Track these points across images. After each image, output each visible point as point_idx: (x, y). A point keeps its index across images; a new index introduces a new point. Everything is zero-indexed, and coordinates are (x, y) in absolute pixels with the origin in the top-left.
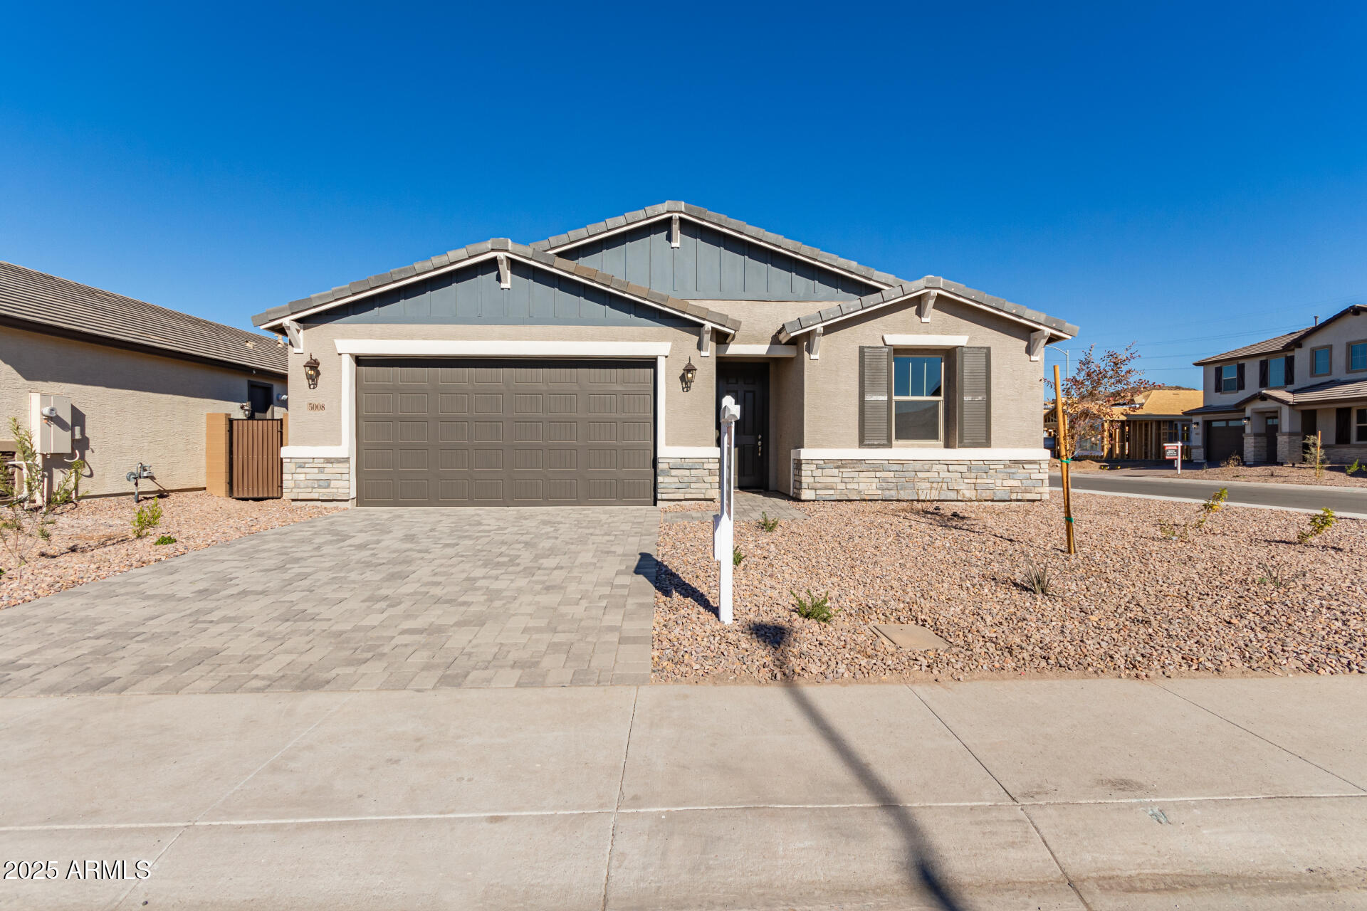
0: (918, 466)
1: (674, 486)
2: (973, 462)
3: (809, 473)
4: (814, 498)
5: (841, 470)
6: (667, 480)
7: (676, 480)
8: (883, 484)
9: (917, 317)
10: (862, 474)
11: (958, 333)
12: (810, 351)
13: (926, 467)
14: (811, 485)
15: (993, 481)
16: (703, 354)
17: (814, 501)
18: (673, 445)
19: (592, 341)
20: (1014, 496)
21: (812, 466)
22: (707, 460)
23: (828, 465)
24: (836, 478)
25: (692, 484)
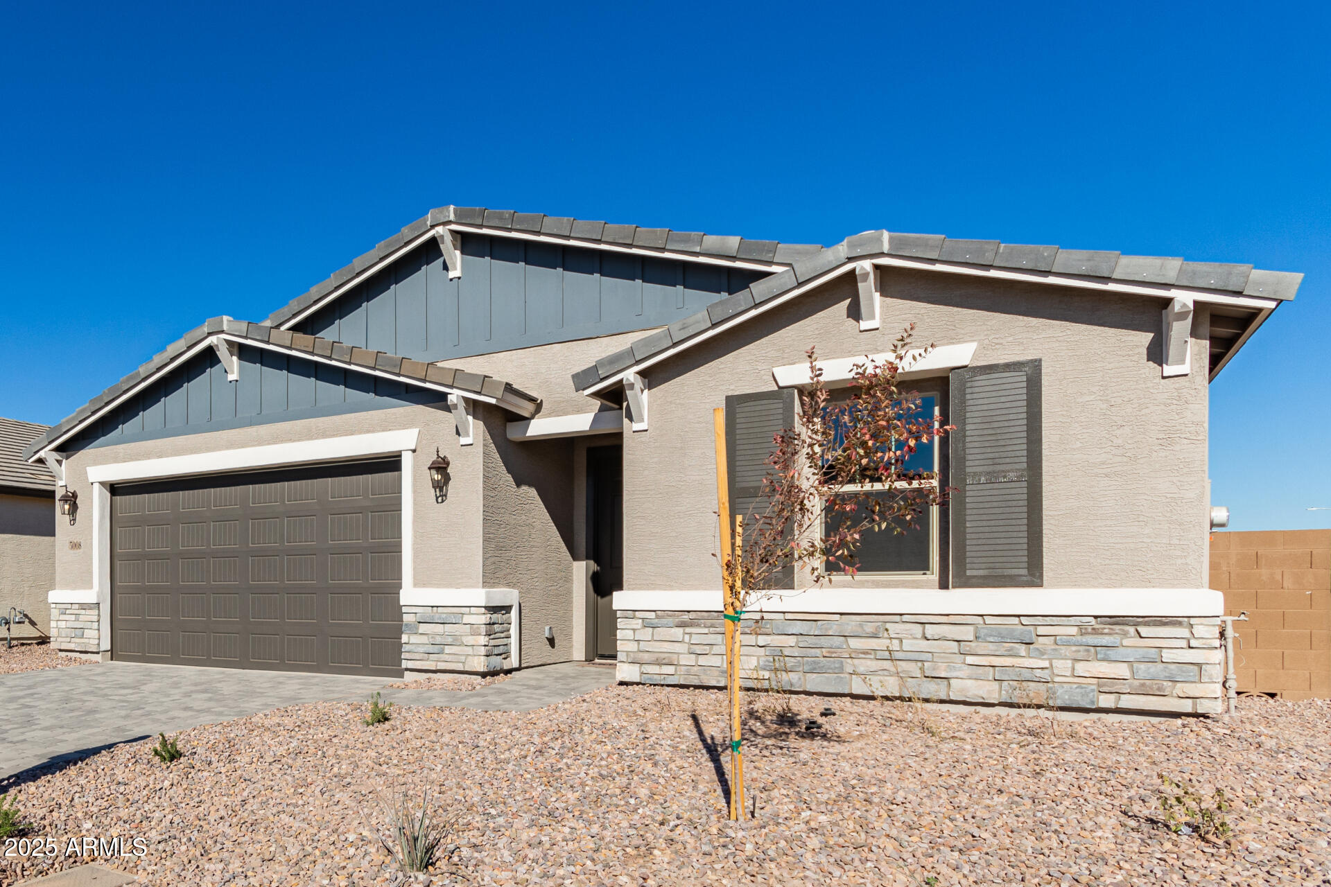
0: (851, 624)
1: (422, 649)
2: (989, 620)
3: (630, 634)
4: (638, 680)
5: (688, 630)
6: (414, 639)
7: (424, 639)
8: (775, 659)
9: (851, 322)
11: (953, 340)
12: (631, 417)
13: (869, 628)
14: (632, 655)
15: (1046, 664)
16: (463, 441)
17: (638, 684)
18: (424, 585)
19: (324, 438)
20: (1106, 701)
21: (634, 621)
22: (468, 609)
23: (664, 621)
24: (679, 644)
25: (446, 647)
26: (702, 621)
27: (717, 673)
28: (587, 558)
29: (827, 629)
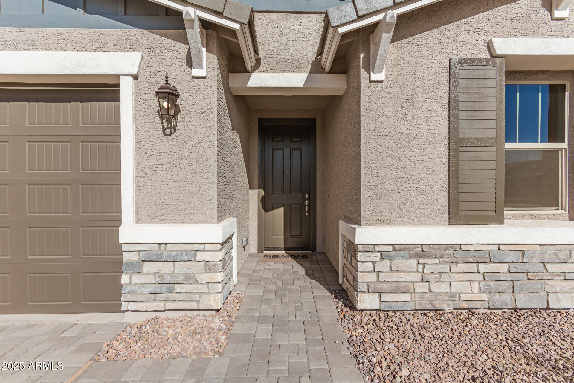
0: (548, 253)
1: (147, 290)
3: (370, 266)
4: (378, 308)
5: (422, 261)
6: (137, 279)
7: (150, 279)
8: (491, 283)
9: (544, 11)
10: (454, 268)
12: (369, 69)
14: (372, 285)
16: (195, 72)
17: (378, 311)
18: (149, 220)
21: (373, 254)
22: (202, 246)
23: (401, 253)
24: (414, 274)
25: (177, 286)
26: (433, 252)
27: (446, 298)
28: (259, 188)
29: (532, 258)
